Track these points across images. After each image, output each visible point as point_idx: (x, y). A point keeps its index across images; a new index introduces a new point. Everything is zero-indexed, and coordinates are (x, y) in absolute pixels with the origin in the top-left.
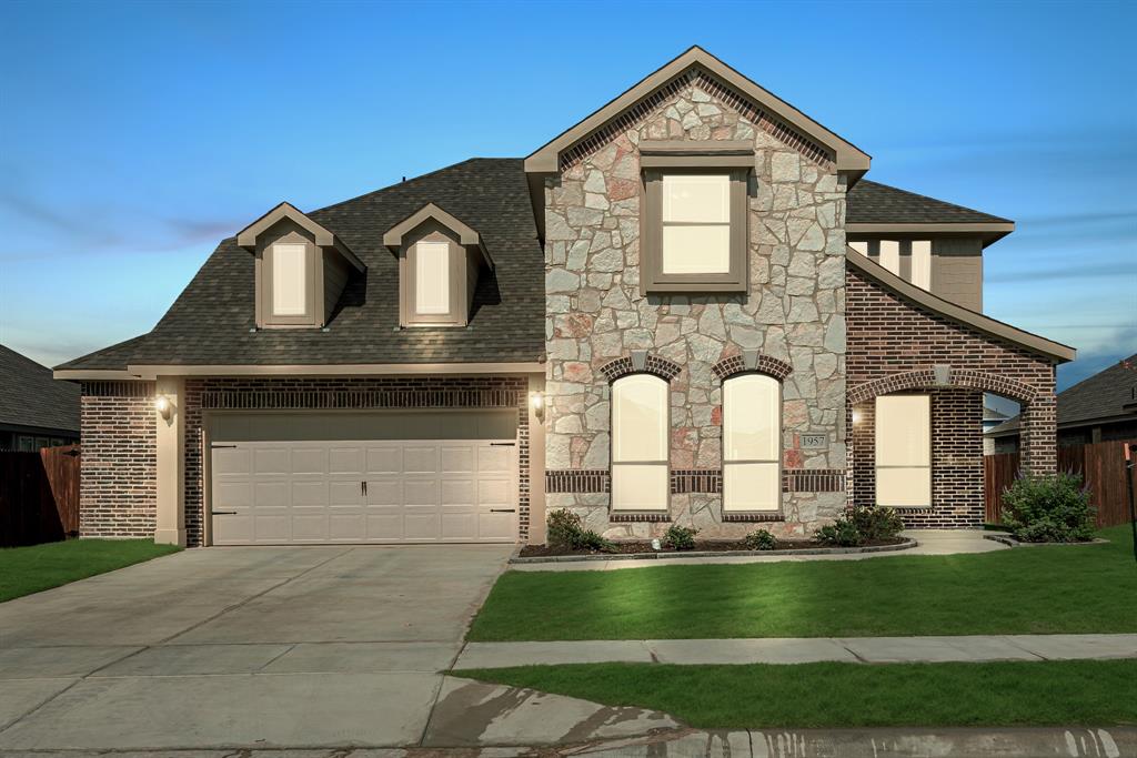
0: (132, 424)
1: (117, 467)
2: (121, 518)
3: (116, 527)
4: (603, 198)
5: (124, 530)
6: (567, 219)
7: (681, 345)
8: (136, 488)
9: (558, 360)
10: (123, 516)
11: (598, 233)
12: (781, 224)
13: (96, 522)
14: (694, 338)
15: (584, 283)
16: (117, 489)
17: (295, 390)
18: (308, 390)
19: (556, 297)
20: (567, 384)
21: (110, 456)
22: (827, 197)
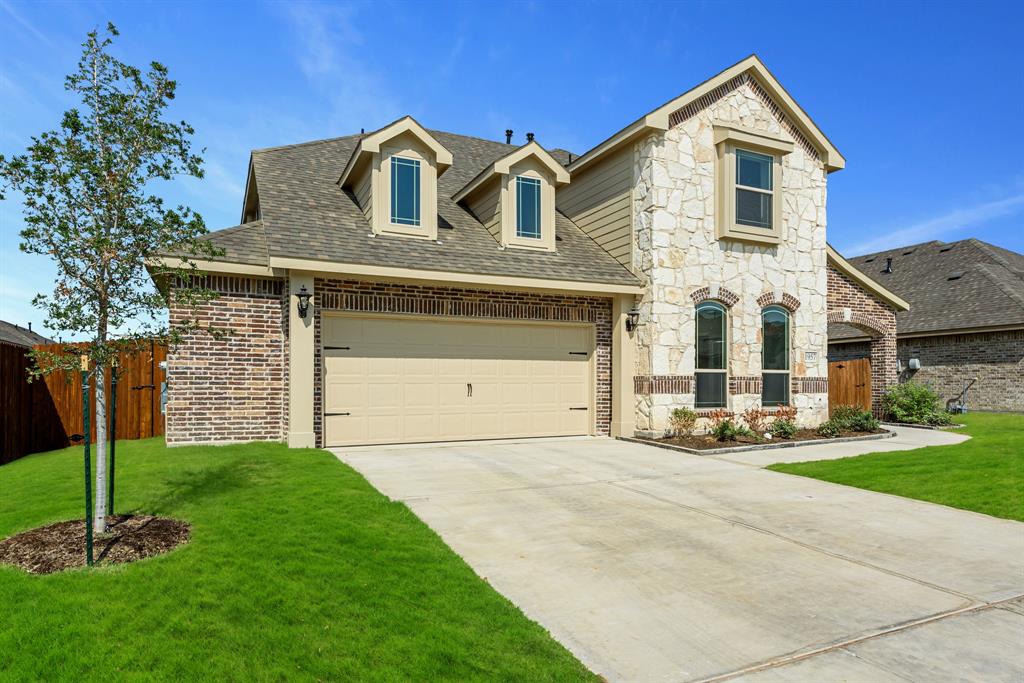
0: (232, 321)
1: (214, 367)
2: (218, 421)
3: (213, 431)
4: (691, 158)
5: (223, 434)
6: (668, 172)
7: (738, 281)
8: (235, 389)
9: (661, 285)
10: (221, 419)
11: (688, 185)
12: (793, 198)
13: (188, 426)
14: (747, 276)
15: (679, 225)
16: (214, 390)
17: (415, 296)
18: (427, 297)
19: (661, 233)
20: (667, 305)
21: (206, 354)
22: (818, 184)
